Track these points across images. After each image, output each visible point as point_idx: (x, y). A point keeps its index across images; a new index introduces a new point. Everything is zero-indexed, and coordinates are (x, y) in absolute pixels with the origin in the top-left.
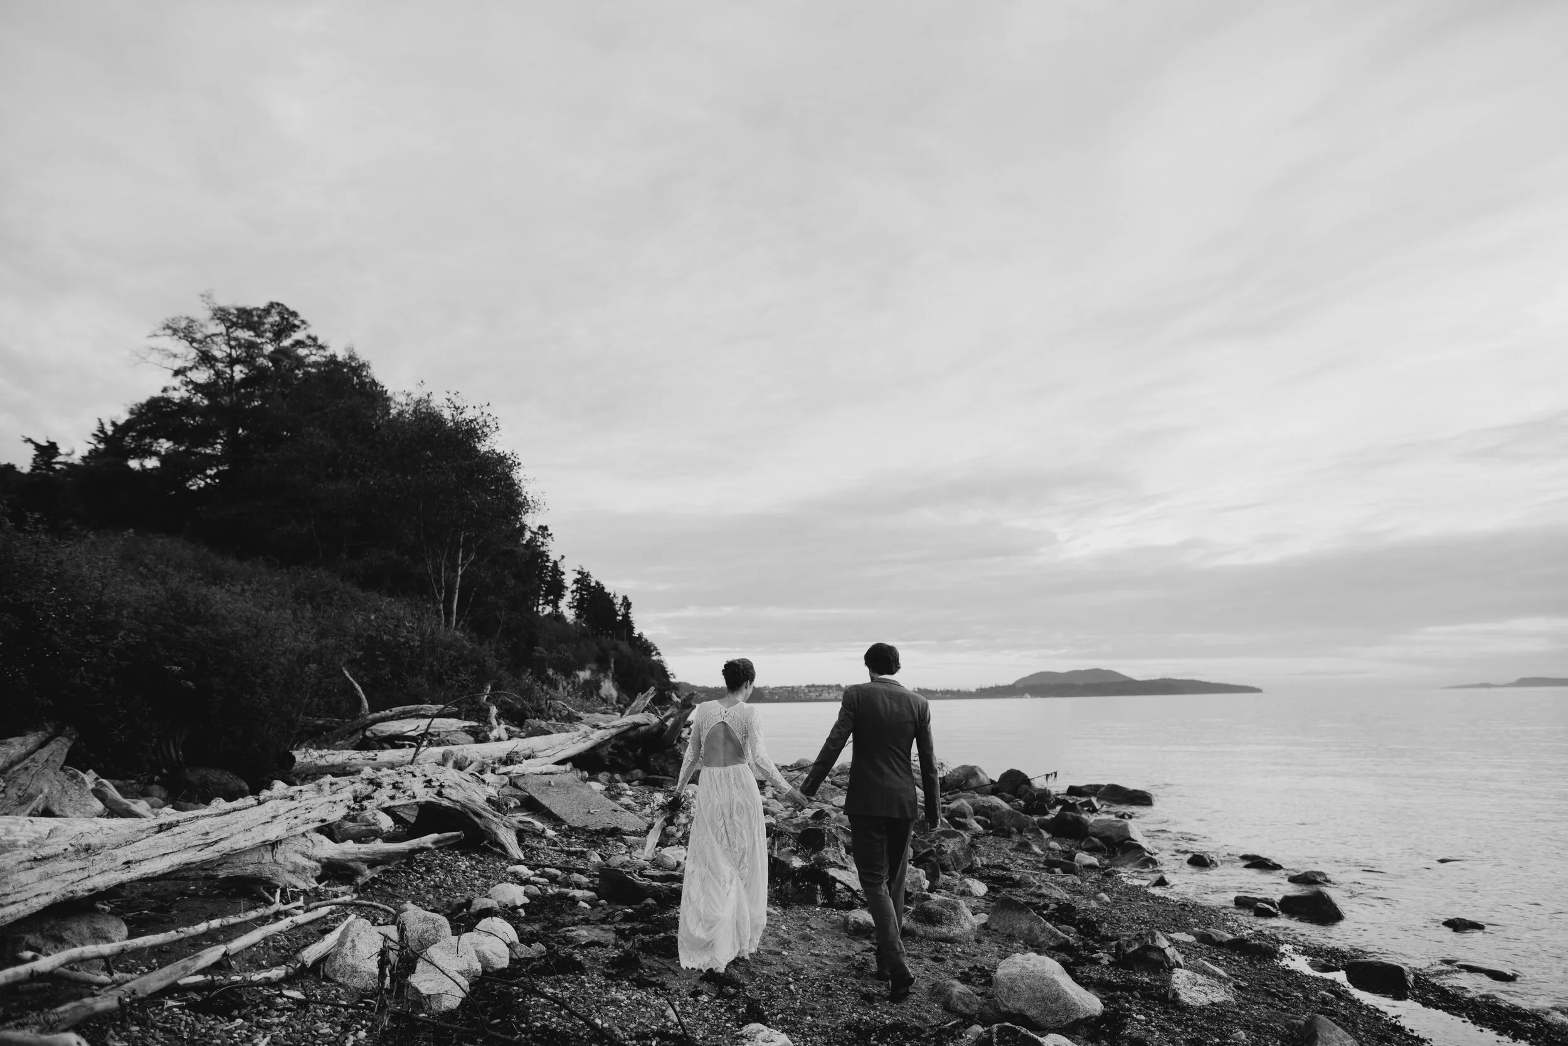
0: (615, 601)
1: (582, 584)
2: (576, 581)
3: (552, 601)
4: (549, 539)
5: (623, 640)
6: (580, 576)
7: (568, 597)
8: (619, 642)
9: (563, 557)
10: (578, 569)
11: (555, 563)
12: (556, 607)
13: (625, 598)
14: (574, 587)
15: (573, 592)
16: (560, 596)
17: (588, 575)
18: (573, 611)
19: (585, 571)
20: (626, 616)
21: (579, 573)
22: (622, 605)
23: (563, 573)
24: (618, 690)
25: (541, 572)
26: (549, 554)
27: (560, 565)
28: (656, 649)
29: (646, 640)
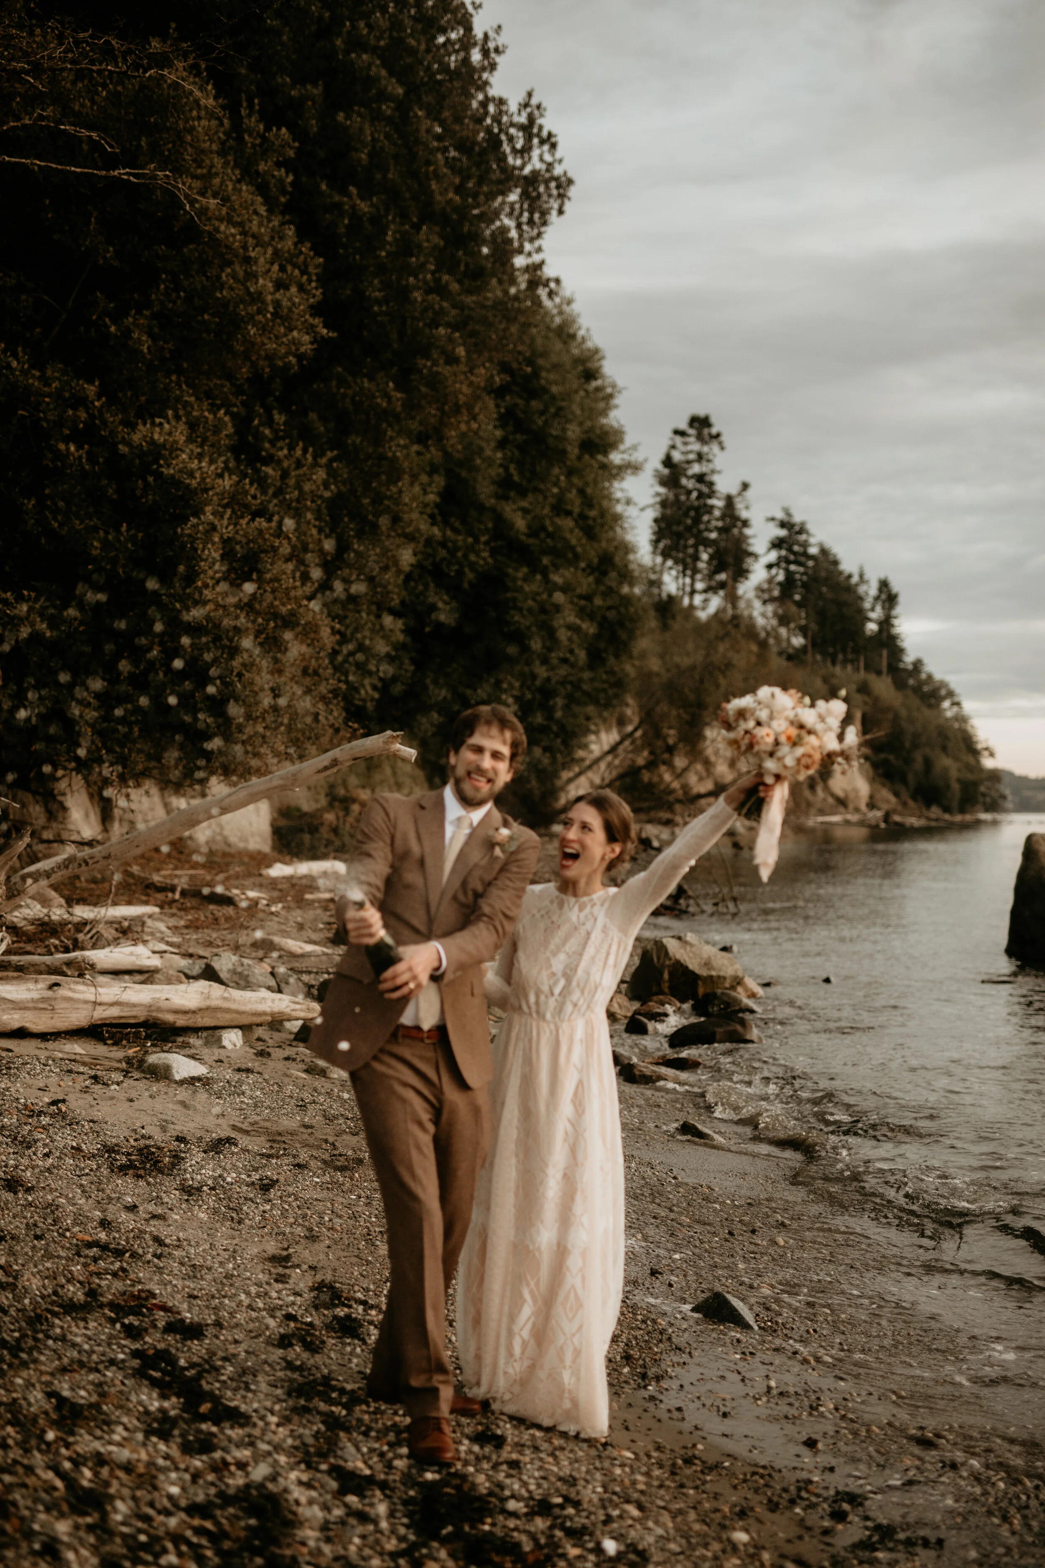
0: (862, 589)
1: (790, 550)
2: (777, 544)
3: (722, 585)
4: (715, 448)
5: (879, 673)
6: (783, 533)
7: (758, 574)
8: (872, 678)
9: (745, 486)
10: (780, 515)
11: (729, 500)
12: (733, 598)
13: (884, 585)
14: (773, 556)
15: (770, 567)
16: (741, 573)
17: (802, 530)
18: (770, 609)
19: (797, 518)
20: (886, 623)
21: (783, 525)
22: (877, 598)
23: (745, 523)
24: (872, 781)
25: (697, 520)
26: (715, 478)
27: (739, 505)
28: (951, 694)
29: (930, 677)
